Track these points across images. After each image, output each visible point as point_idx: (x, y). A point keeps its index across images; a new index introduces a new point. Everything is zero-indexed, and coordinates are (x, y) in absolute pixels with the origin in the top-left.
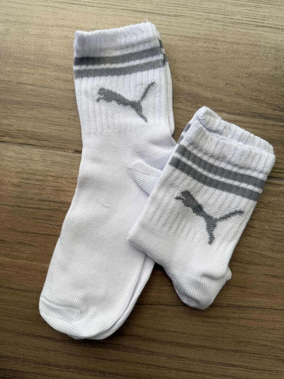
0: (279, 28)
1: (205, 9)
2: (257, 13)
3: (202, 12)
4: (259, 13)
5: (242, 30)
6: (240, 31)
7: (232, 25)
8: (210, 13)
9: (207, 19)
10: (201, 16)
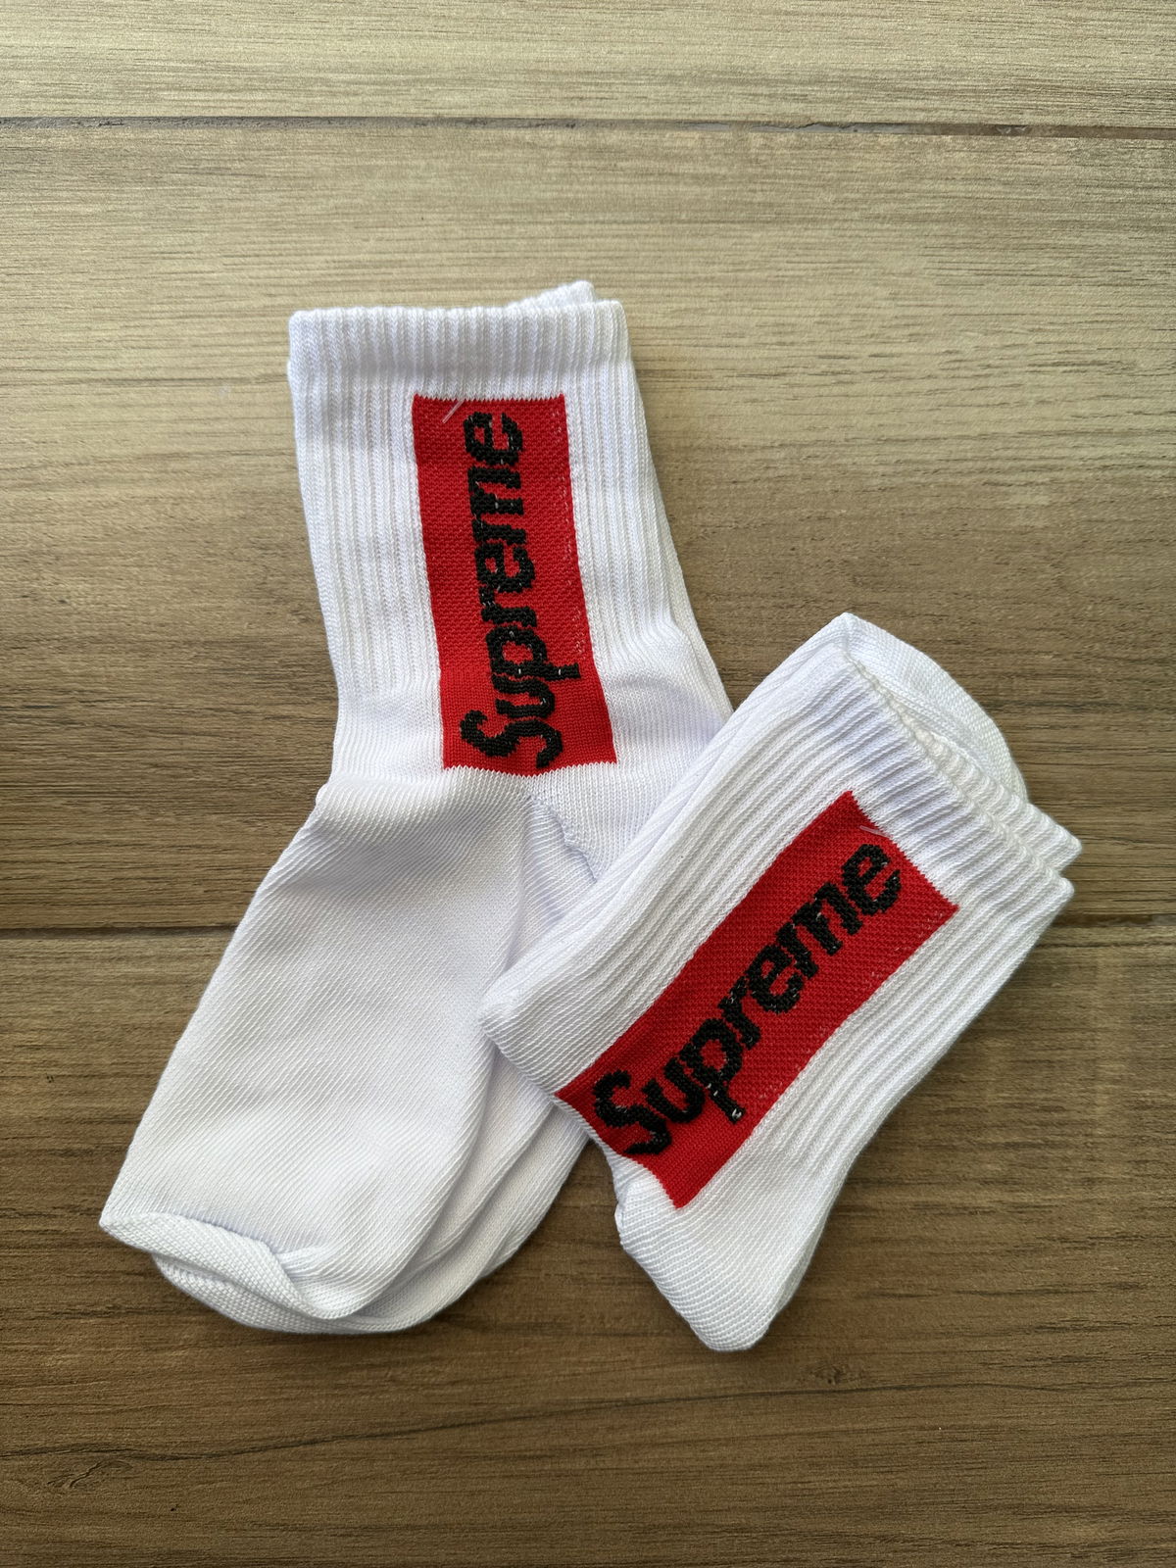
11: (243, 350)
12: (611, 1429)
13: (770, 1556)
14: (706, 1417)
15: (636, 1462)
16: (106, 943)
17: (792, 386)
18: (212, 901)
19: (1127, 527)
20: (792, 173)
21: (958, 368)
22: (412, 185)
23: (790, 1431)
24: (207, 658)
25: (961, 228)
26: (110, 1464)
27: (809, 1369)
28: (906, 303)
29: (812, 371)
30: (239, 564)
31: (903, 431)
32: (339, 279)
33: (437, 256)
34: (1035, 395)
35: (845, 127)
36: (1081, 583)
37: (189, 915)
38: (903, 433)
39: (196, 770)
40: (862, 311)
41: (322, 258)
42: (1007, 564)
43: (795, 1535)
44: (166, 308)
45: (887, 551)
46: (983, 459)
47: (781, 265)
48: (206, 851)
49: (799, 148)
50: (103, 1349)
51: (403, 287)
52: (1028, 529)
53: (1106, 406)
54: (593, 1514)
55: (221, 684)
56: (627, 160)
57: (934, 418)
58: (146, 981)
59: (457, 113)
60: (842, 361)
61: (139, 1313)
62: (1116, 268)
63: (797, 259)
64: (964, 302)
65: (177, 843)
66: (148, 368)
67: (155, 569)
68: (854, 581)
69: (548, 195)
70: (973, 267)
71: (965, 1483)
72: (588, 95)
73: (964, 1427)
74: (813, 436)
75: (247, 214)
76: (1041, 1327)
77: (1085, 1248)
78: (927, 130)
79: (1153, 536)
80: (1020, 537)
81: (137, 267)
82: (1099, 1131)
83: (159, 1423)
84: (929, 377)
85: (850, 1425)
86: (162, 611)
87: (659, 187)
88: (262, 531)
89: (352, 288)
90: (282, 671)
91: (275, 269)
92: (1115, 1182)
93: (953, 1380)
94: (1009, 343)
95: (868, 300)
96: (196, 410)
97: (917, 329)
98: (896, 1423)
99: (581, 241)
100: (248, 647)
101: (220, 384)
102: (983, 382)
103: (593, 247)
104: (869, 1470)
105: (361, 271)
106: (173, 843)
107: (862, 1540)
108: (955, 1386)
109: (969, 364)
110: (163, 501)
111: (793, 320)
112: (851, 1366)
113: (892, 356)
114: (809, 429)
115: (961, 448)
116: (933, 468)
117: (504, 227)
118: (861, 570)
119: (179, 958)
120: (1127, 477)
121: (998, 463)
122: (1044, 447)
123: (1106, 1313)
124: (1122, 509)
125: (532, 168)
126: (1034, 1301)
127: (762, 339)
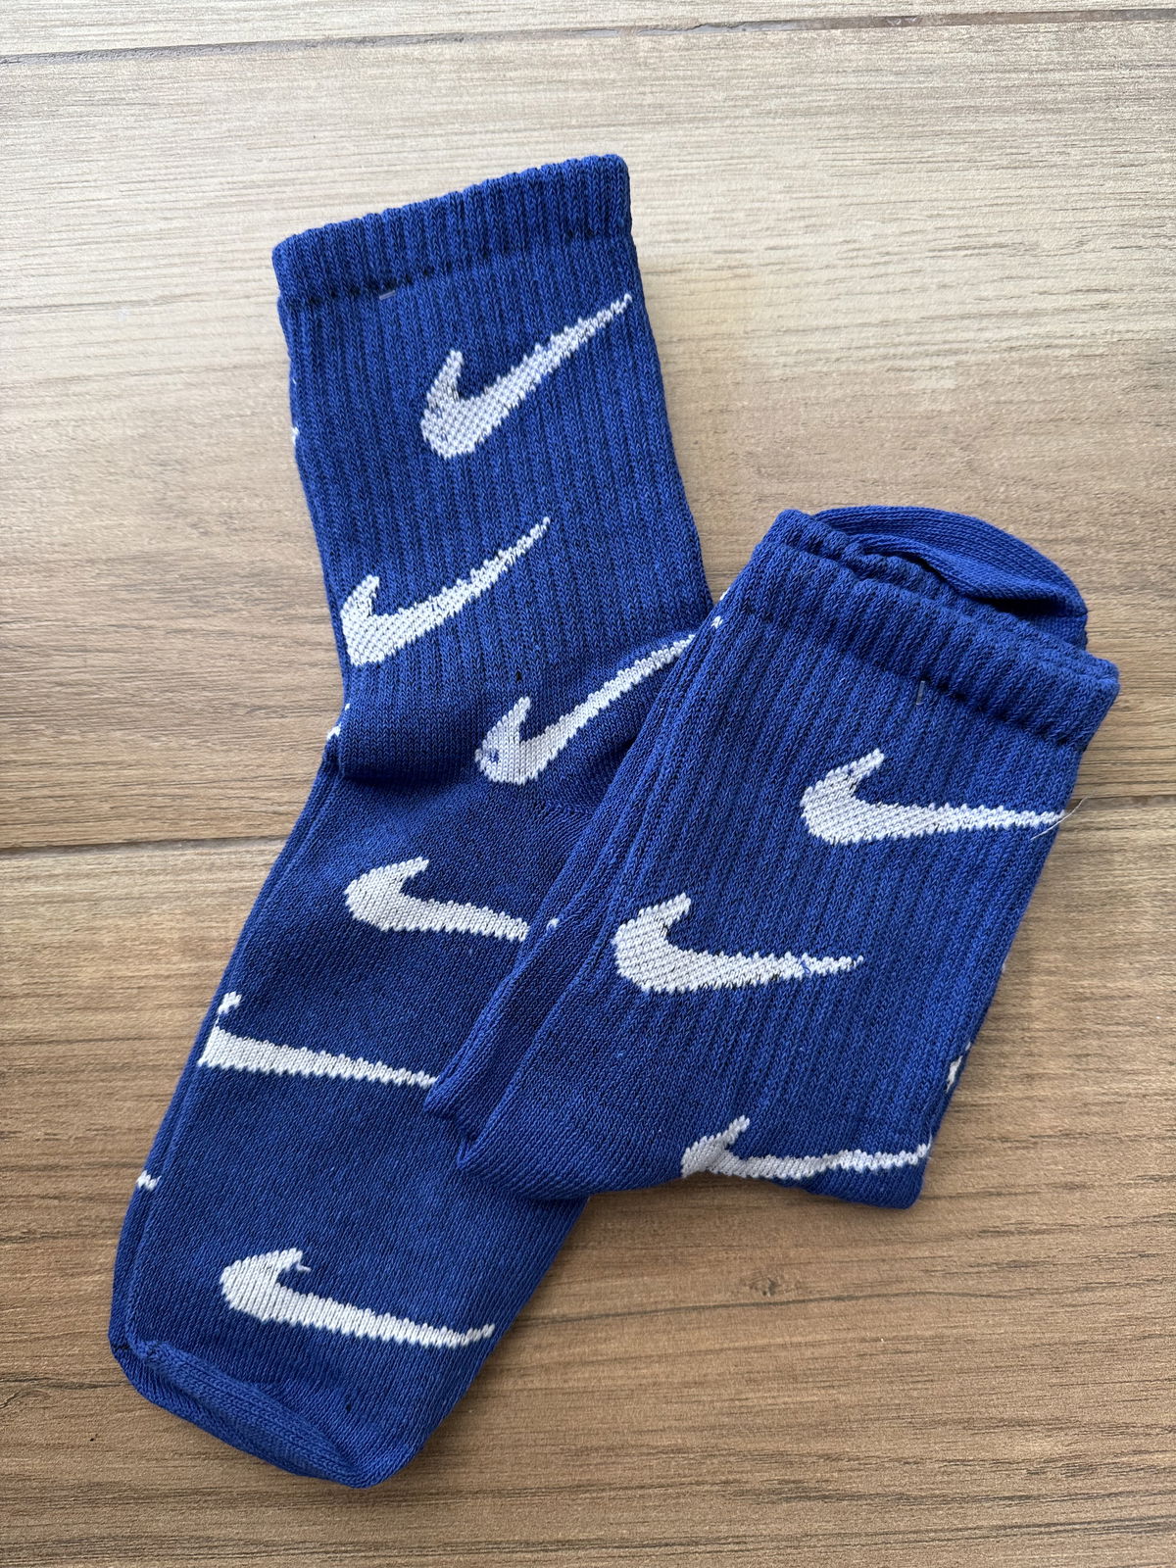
11: (140, 273)
12: (538, 1347)
13: (708, 1478)
14: (636, 1334)
15: (565, 1381)
16: (14, 862)
17: (689, 282)
18: (119, 817)
19: (1037, 407)
20: (681, 74)
21: (857, 257)
22: (304, 105)
23: (725, 1346)
24: (109, 575)
25: (853, 120)
26: (28, 1394)
27: (742, 1282)
28: (801, 195)
29: (708, 266)
30: (139, 481)
31: (802, 322)
32: (234, 200)
33: (330, 173)
34: (935, 280)
35: (732, 27)
36: (992, 465)
37: (94, 832)
38: (802, 323)
39: (99, 687)
40: (757, 205)
41: (216, 180)
42: (914, 449)
43: (734, 1455)
44: (64, 236)
45: (791, 441)
46: (885, 345)
47: (674, 164)
48: (110, 767)
49: (688, 50)
50: (19, 1275)
51: (296, 204)
52: (935, 413)
53: (1010, 288)
54: (522, 1436)
55: (123, 601)
56: (516, 70)
57: (833, 307)
58: (55, 900)
59: (346, 34)
60: (738, 256)
61: (54, 1238)
62: (1014, 151)
63: (689, 158)
64: (861, 191)
65: (82, 760)
66: (48, 295)
67: (58, 490)
68: (760, 472)
69: (438, 108)
70: (867, 156)
71: (911, 1397)
72: (476, 9)
73: (907, 1338)
74: (712, 329)
75: (142, 142)
76: (984, 1232)
77: (1027, 1148)
78: (816, 25)
79: (1064, 415)
80: (927, 422)
81: (36, 197)
82: (1037, 1025)
83: (76, 1351)
84: (827, 267)
85: (787, 1339)
86: (65, 531)
87: (548, 95)
88: (162, 448)
89: (246, 208)
90: (181, 585)
91: (170, 193)
92: (1057, 1077)
93: (894, 1289)
94: (907, 230)
95: (763, 193)
96: (95, 333)
97: (813, 220)
98: (837, 1335)
99: (471, 151)
100: (149, 562)
101: (119, 308)
102: (882, 269)
103: (485, 156)
104: (811, 1385)
105: (254, 191)
106: (78, 761)
107: (805, 1459)
108: (897, 1295)
109: (867, 253)
110: (65, 423)
111: (687, 217)
112: (786, 1277)
113: (789, 248)
114: (707, 323)
115: (863, 335)
116: (834, 356)
117: (396, 141)
118: (765, 461)
119: (88, 876)
120: (1034, 357)
121: (901, 349)
122: (948, 330)
123: (1052, 1214)
124: (1031, 389)
125: (422, 82)
126: (975, 1205)
127: (657, 237)
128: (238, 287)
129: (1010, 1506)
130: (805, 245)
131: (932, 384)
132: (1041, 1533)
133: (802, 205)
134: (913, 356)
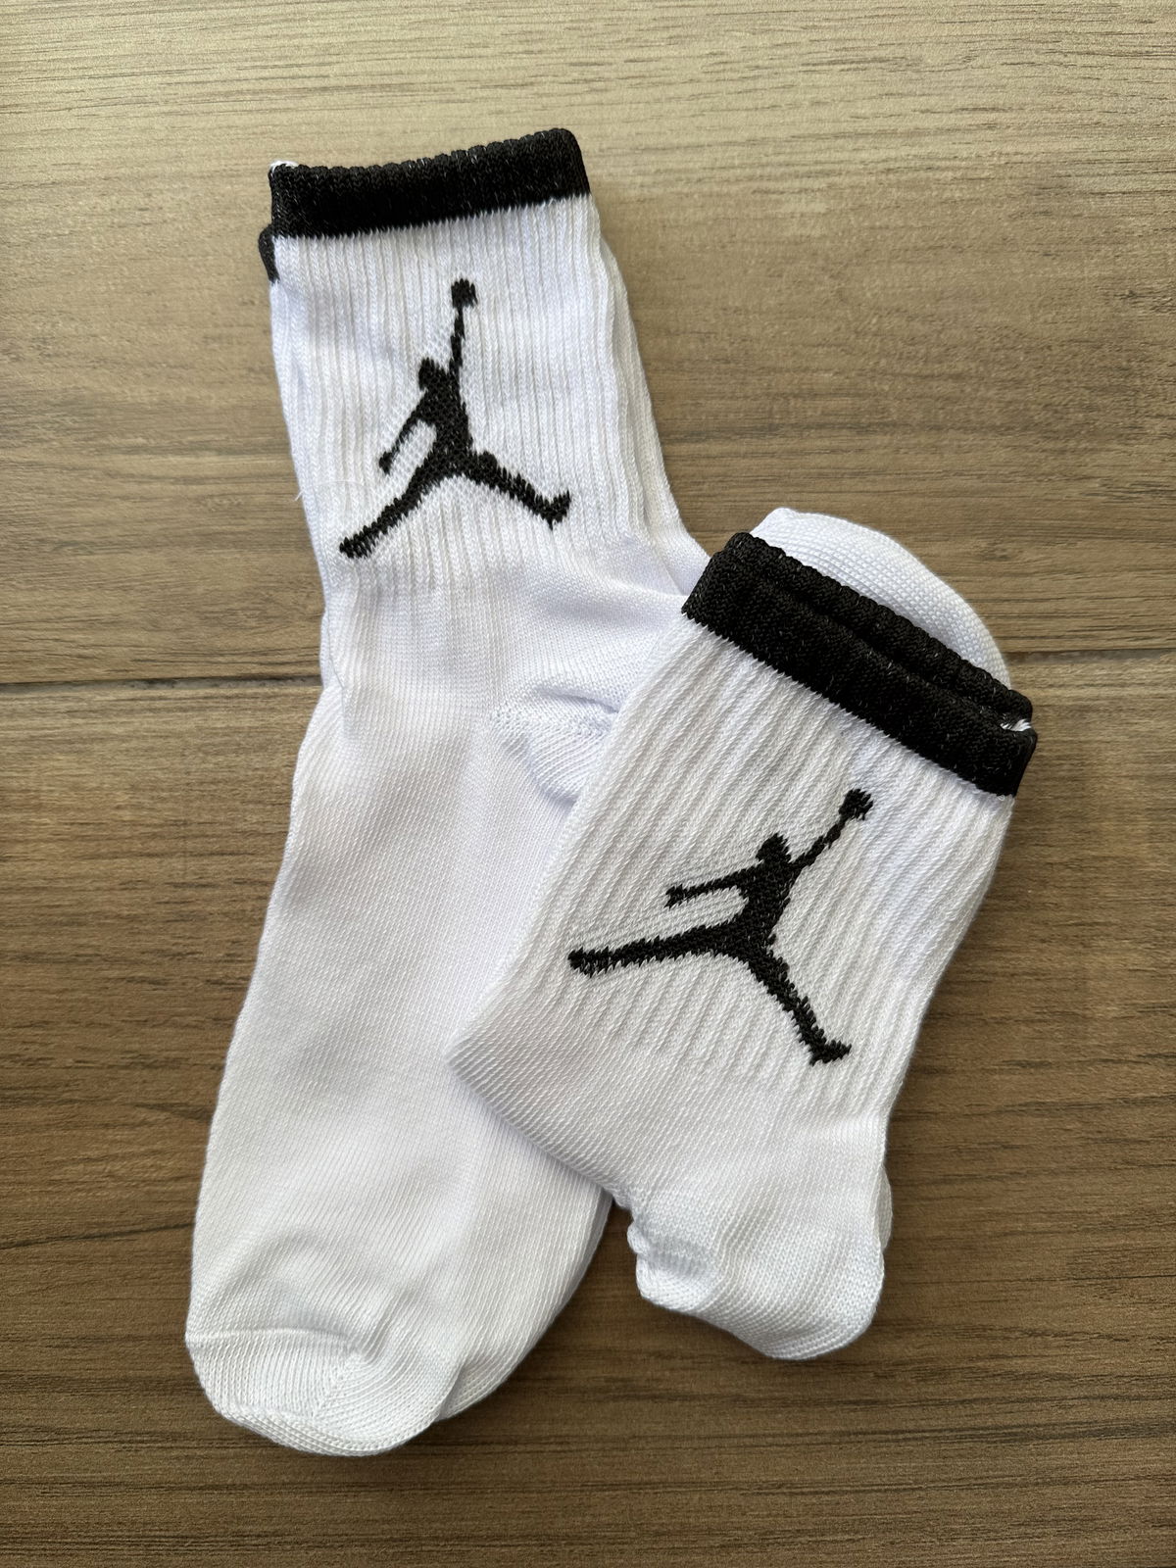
0: (389, 86)
1: (89, 63)
2: (296, 42)
3: (81, 78)
4: (305, 42)
5: (245, 119)
6: (238, 122)
7: (203, 107)
8: (114, 76)
9: (104, 102)
10: (76, 96)
128: (58, 98)
129: (855, 1411)
130: (668, 57)
131: (802, 207)
132: (888, 1441)
133: (665, 15)
134: (782, 178)
